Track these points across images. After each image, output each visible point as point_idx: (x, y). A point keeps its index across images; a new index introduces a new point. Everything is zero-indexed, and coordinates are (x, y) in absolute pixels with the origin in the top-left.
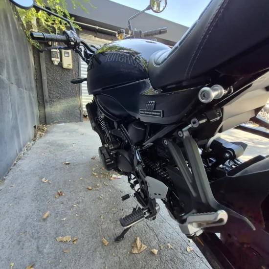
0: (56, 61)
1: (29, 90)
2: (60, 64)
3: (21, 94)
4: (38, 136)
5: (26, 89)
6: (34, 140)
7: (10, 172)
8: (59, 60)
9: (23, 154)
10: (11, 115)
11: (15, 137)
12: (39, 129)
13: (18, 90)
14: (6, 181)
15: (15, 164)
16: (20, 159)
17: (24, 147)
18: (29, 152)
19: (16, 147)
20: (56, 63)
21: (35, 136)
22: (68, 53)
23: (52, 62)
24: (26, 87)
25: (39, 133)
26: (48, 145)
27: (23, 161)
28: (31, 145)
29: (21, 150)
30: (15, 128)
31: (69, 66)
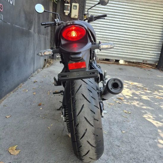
0: (67, 12)
1: (45, 35)
2: (70, 14)
3: (39, 38)
4: (46, 66)
5: (43, 35)
6: (43, 68)
7: (27, 81)
8: (69, 12)
9: (34, 75)
10: (32, 51)
11: (32, 64)
12: (48, 62)
13: (38, 36)
14: (24, 84)
15: (30, 78)
16: (32, 76)
17: (36, 71)
18: (38, 74)
19: (32, 69)
20: (67, 14)
21: (44, 66)
22: (76, 6)
23: (64, 13)
24: (44, 33)
25: (47, 64)
26: (49, 73)
27: (34, 78)
28: (40, 70)
29: (34, 72)
30: (33, 59)
31: (76, 17)
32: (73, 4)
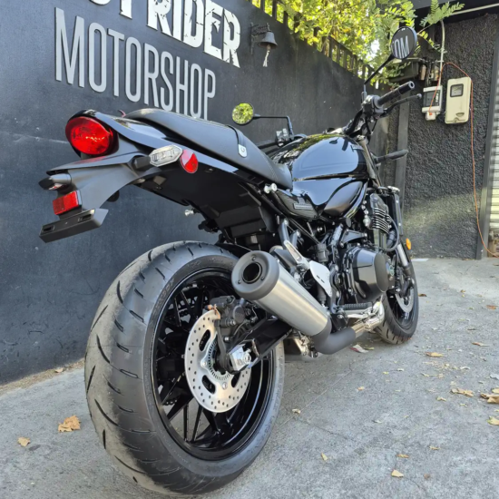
0: (431, 112)
2: (441, 116)
8: (438, 108)
20: (431, 117)
22: (461, 87)
31: (460, 118)
32: (451, 82)
